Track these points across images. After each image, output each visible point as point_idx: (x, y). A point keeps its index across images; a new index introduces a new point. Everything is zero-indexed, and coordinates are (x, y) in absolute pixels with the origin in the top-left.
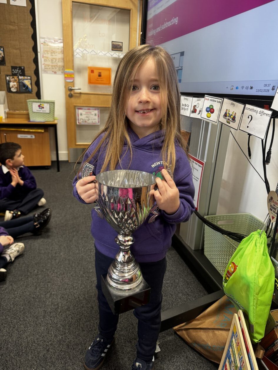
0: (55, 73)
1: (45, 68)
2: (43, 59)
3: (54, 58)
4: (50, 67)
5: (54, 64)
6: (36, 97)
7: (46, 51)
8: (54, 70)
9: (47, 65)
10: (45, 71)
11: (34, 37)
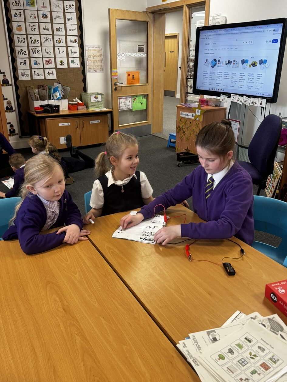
0: (96, 71)
1: (89, 69)
2: (88, 62)
3: (95, 61)
4: (92, 67)
5: (95, 65)
6: (83, 91)
7: (89, 55)
8: (95, 69)
9: (90, 66)
10: (89, 70)
11: (82, 46)
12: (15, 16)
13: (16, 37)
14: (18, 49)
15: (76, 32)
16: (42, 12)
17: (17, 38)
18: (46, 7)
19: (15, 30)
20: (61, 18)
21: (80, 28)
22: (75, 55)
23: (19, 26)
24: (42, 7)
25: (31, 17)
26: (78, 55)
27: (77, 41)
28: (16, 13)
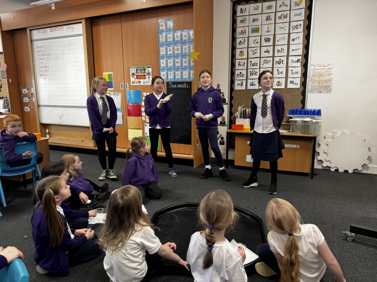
0: (320, 92)
1: (311, 89)
2: (310, 82)
3: (321, 80)
4: (316, 87)
5: (320, 85)
7: (314, 75)
9: (313, 86)
10: (311, 91)
11: (305, 66)
12: (239, 44)
13: (237, 61)
14: (237, 72)
15: (300, 52)
16: (266, 36)
17: (238, 63)
18: (270, 31)
19: (238, 56)
20: (285, 39)
21: (307, 47)
22: (295, 76)
23: (241, 52)
24: (266, 32)
25: (254, 43)
26: (299, 75)
27: (301, 61)
28: (241, 41)
